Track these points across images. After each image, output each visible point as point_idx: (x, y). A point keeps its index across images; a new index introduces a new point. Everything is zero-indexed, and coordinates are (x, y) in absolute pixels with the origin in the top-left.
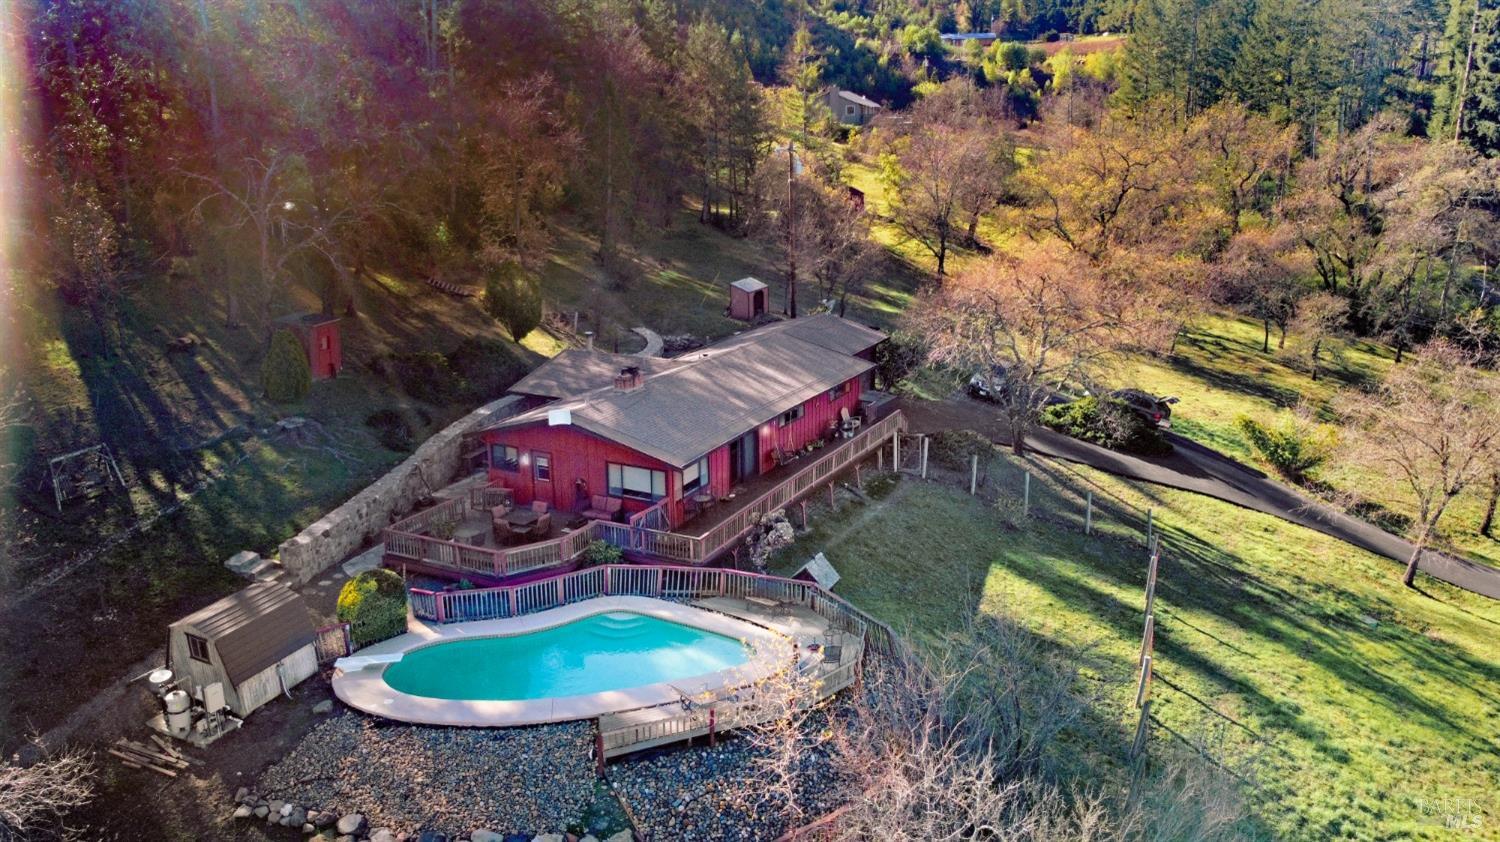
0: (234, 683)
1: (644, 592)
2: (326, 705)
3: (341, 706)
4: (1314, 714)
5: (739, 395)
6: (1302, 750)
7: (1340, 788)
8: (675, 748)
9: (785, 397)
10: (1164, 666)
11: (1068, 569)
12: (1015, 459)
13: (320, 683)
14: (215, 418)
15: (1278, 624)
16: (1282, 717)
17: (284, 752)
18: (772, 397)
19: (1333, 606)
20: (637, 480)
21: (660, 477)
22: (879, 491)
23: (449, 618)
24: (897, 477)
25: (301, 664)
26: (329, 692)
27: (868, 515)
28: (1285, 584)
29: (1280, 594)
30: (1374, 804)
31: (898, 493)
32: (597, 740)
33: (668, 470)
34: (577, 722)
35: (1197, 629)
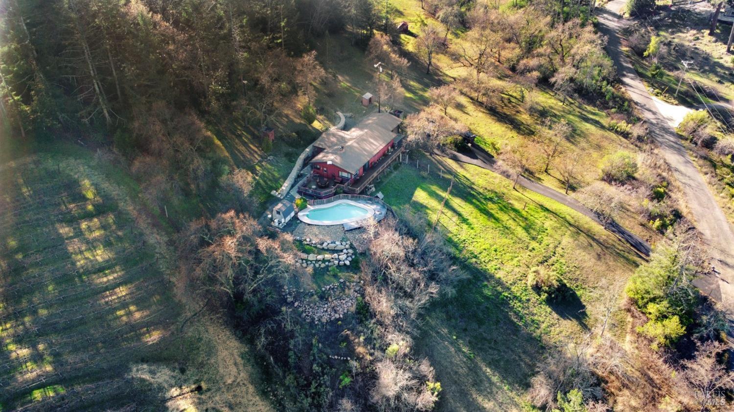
0: (285, 218)
1: (348, 199)
2: (299, 221)
3: (301, 222)
4: (471, 220)
5: (365, 150)
6: (465, 226)
7: (469, 233)
8: (356, 229)
9: (375, 150)
10: (446, 211)
11: (434, 188)
12: (429, 157)
13: (296, 218)
14: (254, 156)
15: (474, 201)
16: (465, 221)
17: (295, 229)
18: (372, 150)
19: (489, 195)
20: (345, 175)
21: (349, 175)
22: (396, 168)
23: (314, 205)
24: (401, 163)
25: (293, 214)
26: (298, 219)
27: (393, 175)
28: (481, 191)
29: (480, 193)
30: (473, 236)
31: (400, 169)
32: (343, 228)
33: (351, 174)
34: (340, 225)
35: (456, 202)
